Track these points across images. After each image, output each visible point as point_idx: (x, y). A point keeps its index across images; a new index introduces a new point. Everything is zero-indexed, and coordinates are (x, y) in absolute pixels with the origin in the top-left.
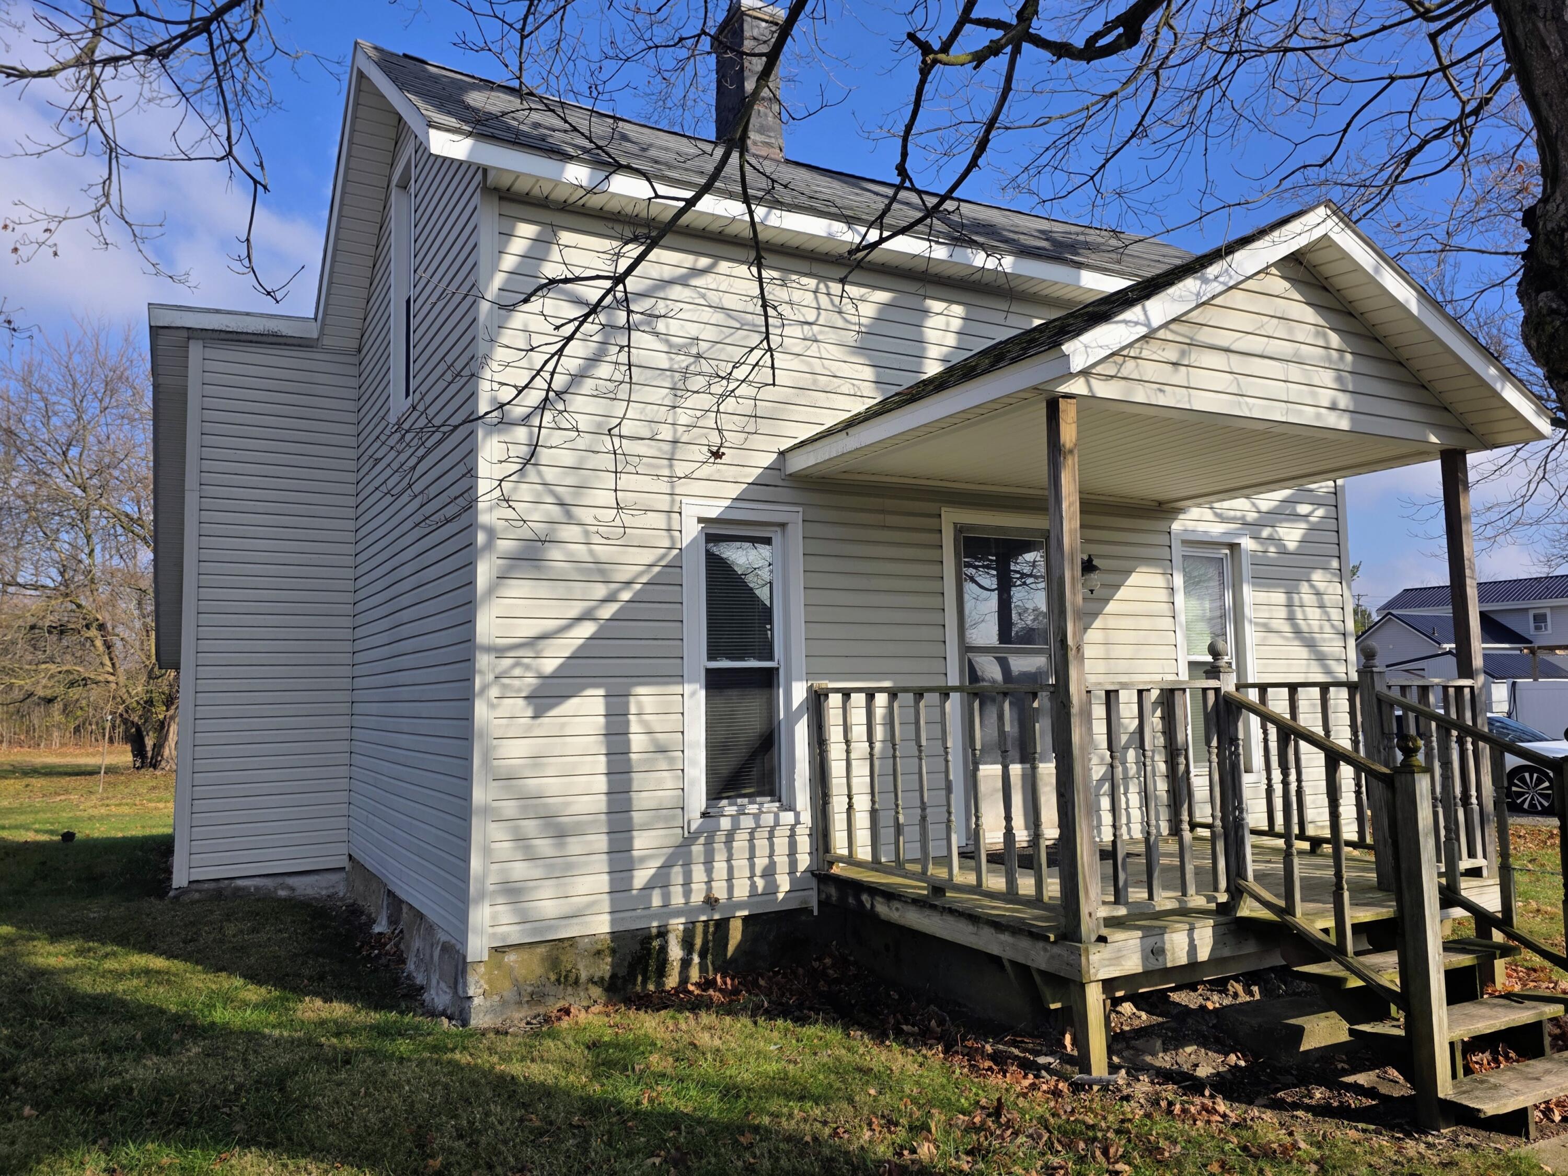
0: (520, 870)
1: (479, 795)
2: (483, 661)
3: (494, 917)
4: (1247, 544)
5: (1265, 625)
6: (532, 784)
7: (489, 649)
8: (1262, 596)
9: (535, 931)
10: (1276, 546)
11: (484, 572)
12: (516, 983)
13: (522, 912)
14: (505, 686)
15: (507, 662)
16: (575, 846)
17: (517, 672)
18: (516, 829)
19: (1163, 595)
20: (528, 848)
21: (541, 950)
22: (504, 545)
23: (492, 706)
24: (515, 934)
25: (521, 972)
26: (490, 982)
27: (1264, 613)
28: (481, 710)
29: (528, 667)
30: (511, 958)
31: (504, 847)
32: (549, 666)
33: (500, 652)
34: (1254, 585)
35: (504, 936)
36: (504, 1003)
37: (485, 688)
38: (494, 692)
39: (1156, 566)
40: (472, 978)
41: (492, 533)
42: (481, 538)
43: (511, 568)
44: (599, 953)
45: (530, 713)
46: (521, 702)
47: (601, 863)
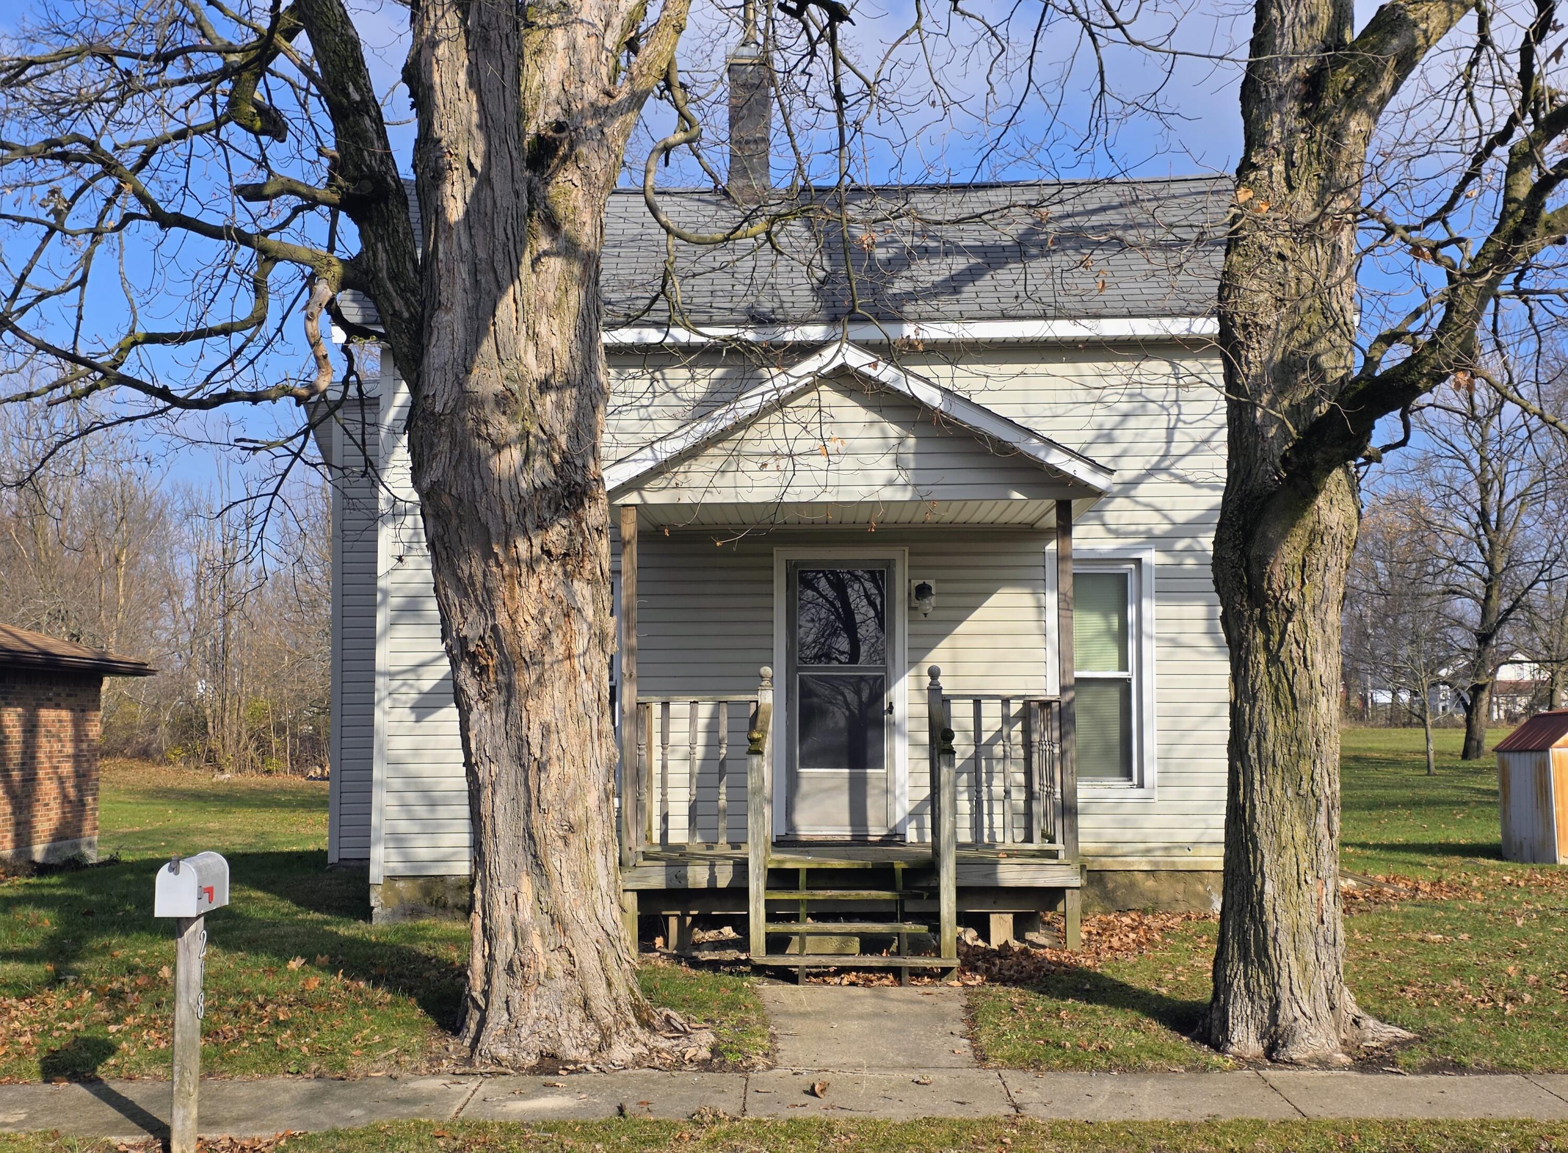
0: (404, 826)
1: (377, 774)
2: (380, 682)
3: (387, 855)
4: (1152, 557)
5: (1172, 640)
6: (413, 768)
7: (384, 674)
8: (1171, 610)
9: (413, 868)
10: (1196, 557)
11: (381, 619)
12: (401, 900)
13: (406, 854)
14: (395, 700)
15: (396, 684)
16: (442, 812)
17: (404, 690)
18: (402, 798)
19: (1032, 614)
20: (409, 811)
21: (420, 881)
22: (395, 601)
23: (385, 713)
24: (400, 869)
25: (406, 895)
26: (385, 898)
27: (1171, 629)
28: (378, 715)
29: (411, 686)
30: (400, 884)
31: (394, 811)
32: (427, 685)
33: (392, 675)
34: (1158, 599)
35: (394, 869)
36: (394, 913)
37: (380, 701)
38: (387, 704)
39: (1025, 586)
40: (373, 895)
41: (386, 593)
42: (379, 597)
43: (398, 617)
44: (461, 887)
45: (413, 718)
46: (407, 711)
47: (464, 826)
